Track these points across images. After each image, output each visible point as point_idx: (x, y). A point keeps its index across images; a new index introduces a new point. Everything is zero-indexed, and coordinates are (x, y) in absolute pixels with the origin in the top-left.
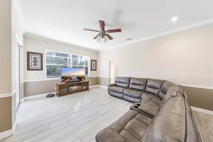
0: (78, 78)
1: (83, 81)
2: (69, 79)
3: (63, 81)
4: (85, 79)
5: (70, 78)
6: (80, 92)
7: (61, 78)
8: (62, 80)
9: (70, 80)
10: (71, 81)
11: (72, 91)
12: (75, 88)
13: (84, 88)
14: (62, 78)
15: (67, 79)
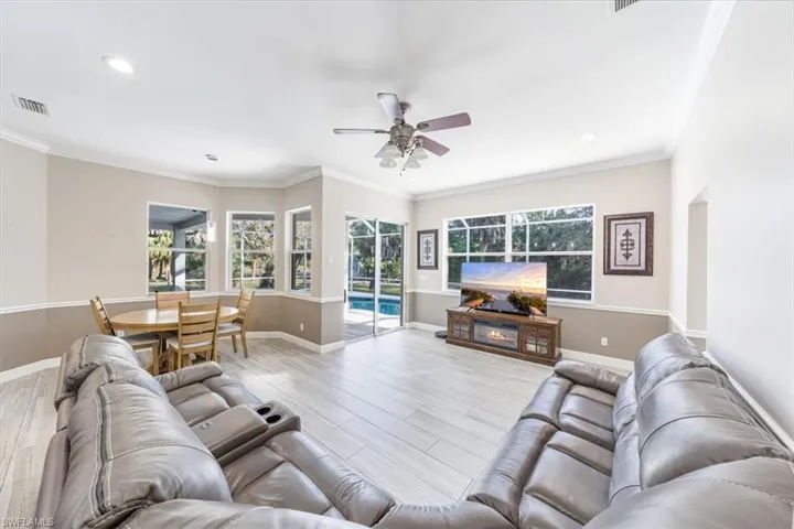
0: (513, 299)
1: (537, 316)
2: (482, 300)
3: (467, 301)
4: (544, 312)
5: (487, 299)
6: (511, 356)
7: (460, 291)
8: (465, 297)
9: (485, 302)
10: (488, 307)
11: (484, 340)
12: (495, 334)
13: (532, 347)
14: (464, 292)
15: (476, 298)
